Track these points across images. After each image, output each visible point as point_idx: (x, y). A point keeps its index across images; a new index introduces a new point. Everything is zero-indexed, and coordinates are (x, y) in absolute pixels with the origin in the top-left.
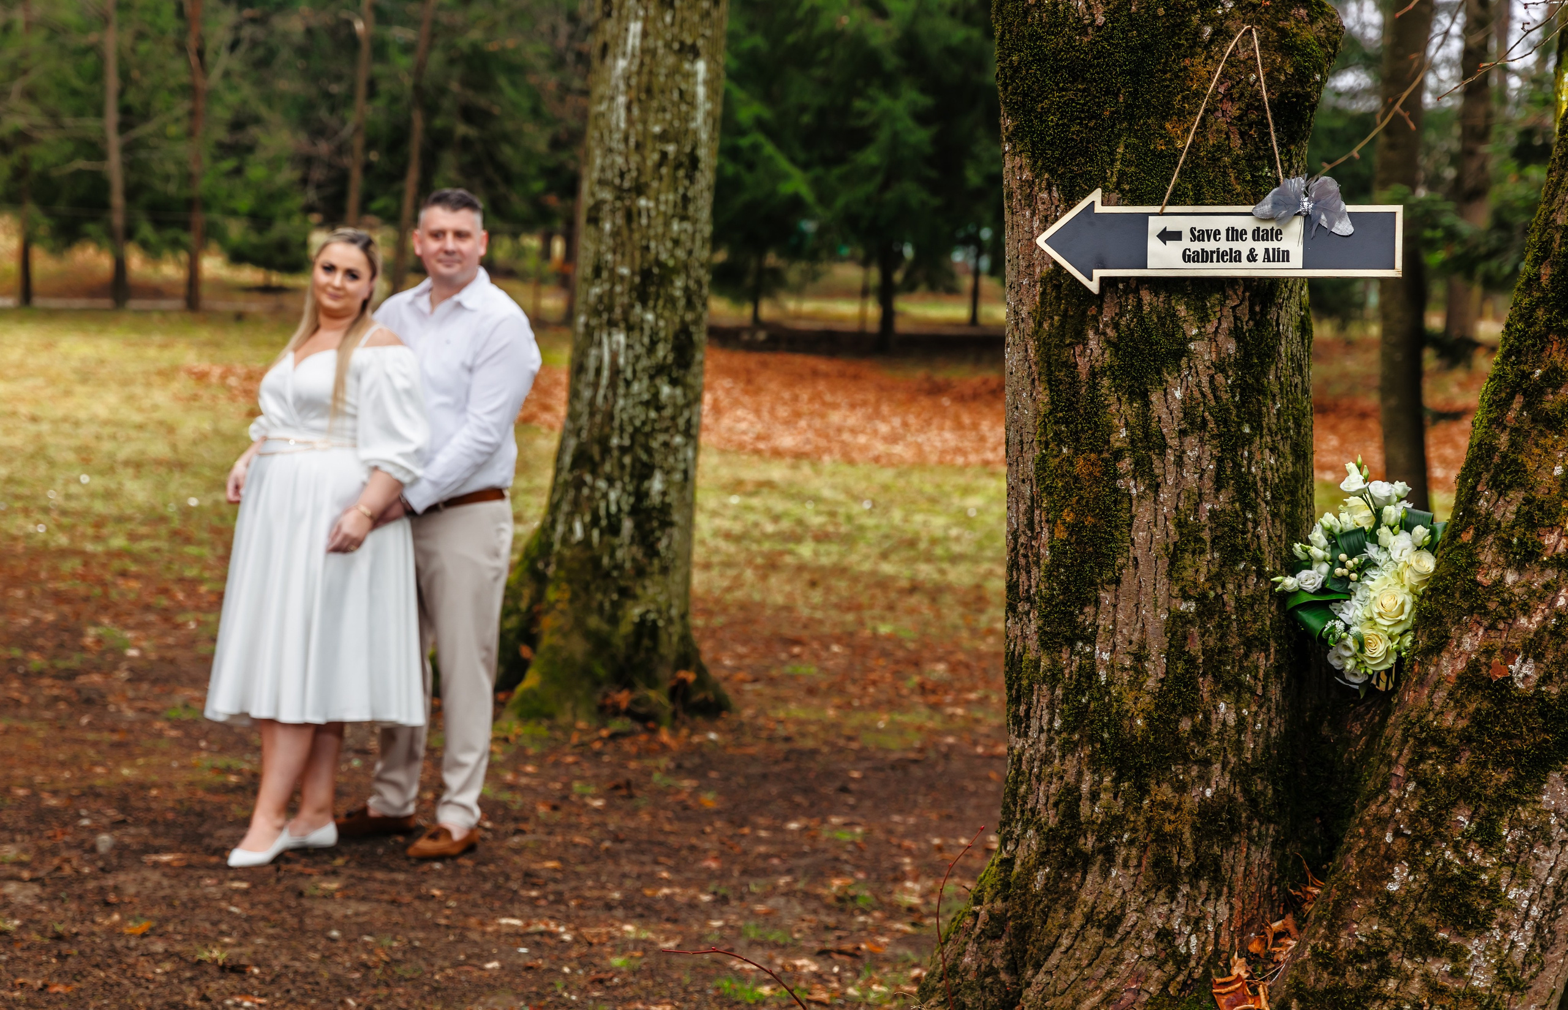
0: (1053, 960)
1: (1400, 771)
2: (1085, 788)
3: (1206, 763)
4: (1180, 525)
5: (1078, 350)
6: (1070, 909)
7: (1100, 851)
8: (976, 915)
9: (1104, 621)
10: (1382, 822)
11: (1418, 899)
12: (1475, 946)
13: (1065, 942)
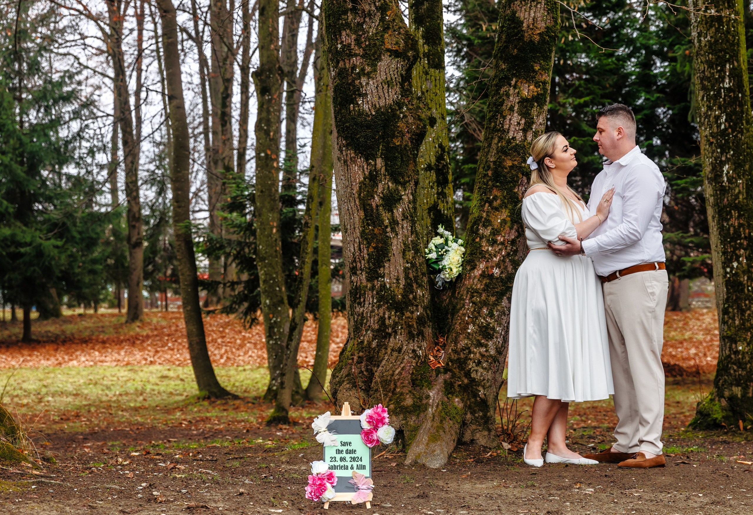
0: (384, 362)
1: (467, 301)
2: (386, 316)
3: (417, 306)
4: (404, 244)
5: (372, 200)
6: (386, 349)
7: (394, 332)
8: (353, 359)
9: (387, 271)
10: (464, 315)
11: (476, 333)
12: (490, 343)
13: (386, 358)
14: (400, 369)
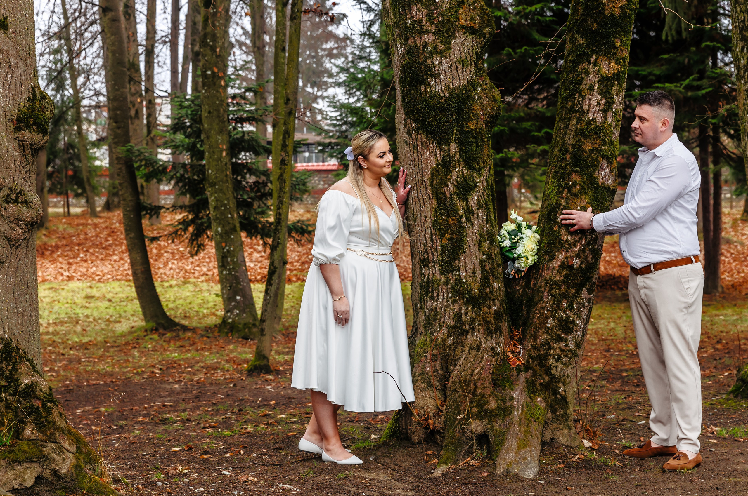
0: (461, 361)
1: (546, 294)
2: (463, 312)
3: (494, 300)
4: (480, 234)
5: (445, 188)
6: (463, 347)
7: (471, 328)
8: (426, 356)
9: (462, 264)
10: (543, 308)
11: (556, 327)
12: (570, 338)
13: (464, 356)
14: (479, 369)
